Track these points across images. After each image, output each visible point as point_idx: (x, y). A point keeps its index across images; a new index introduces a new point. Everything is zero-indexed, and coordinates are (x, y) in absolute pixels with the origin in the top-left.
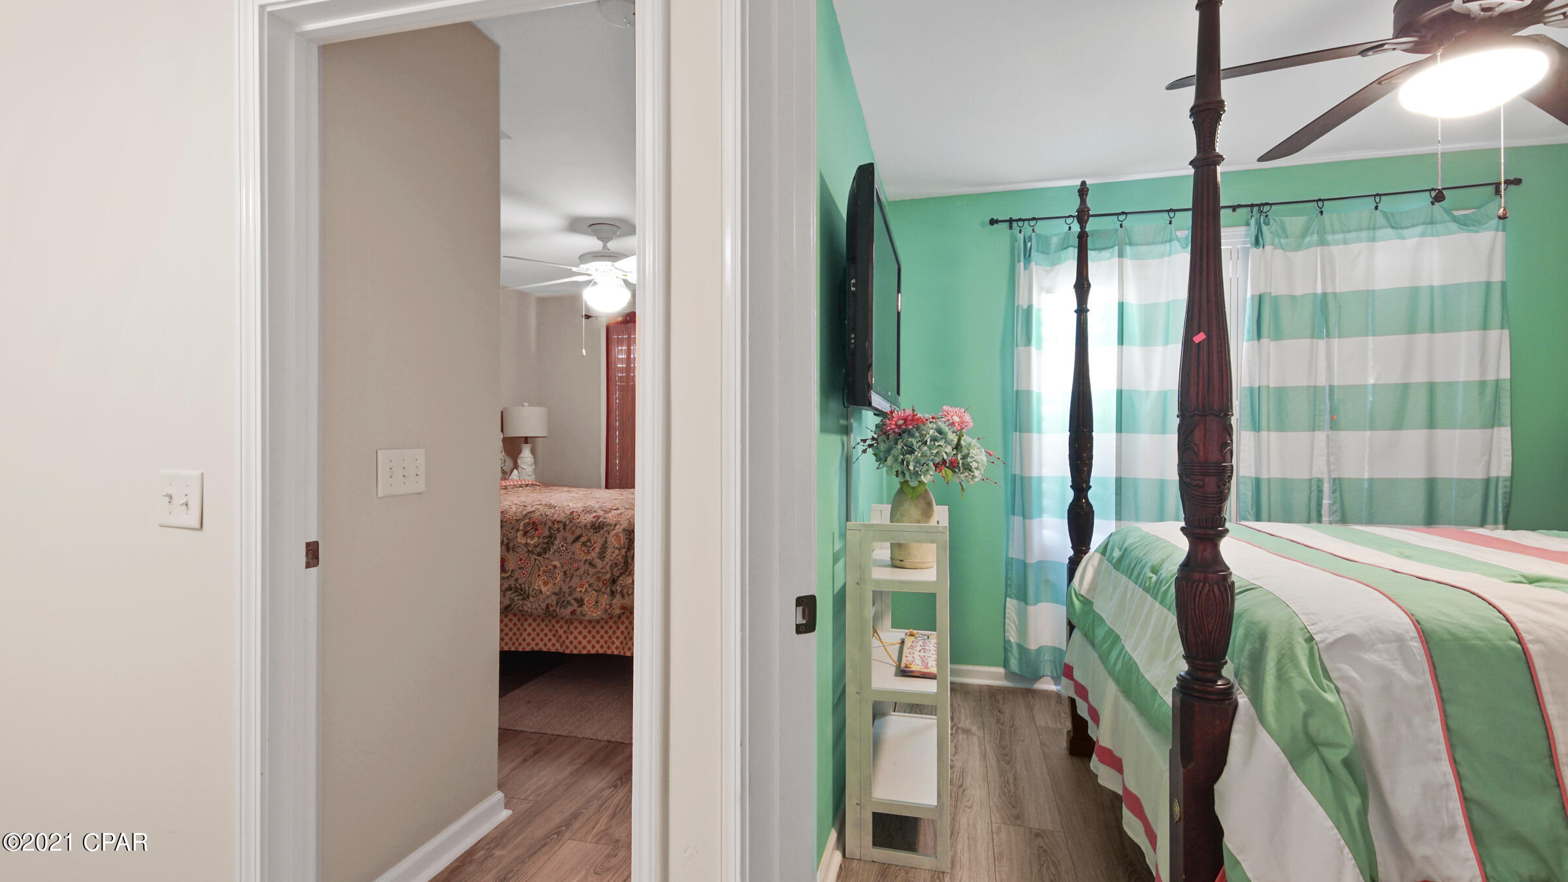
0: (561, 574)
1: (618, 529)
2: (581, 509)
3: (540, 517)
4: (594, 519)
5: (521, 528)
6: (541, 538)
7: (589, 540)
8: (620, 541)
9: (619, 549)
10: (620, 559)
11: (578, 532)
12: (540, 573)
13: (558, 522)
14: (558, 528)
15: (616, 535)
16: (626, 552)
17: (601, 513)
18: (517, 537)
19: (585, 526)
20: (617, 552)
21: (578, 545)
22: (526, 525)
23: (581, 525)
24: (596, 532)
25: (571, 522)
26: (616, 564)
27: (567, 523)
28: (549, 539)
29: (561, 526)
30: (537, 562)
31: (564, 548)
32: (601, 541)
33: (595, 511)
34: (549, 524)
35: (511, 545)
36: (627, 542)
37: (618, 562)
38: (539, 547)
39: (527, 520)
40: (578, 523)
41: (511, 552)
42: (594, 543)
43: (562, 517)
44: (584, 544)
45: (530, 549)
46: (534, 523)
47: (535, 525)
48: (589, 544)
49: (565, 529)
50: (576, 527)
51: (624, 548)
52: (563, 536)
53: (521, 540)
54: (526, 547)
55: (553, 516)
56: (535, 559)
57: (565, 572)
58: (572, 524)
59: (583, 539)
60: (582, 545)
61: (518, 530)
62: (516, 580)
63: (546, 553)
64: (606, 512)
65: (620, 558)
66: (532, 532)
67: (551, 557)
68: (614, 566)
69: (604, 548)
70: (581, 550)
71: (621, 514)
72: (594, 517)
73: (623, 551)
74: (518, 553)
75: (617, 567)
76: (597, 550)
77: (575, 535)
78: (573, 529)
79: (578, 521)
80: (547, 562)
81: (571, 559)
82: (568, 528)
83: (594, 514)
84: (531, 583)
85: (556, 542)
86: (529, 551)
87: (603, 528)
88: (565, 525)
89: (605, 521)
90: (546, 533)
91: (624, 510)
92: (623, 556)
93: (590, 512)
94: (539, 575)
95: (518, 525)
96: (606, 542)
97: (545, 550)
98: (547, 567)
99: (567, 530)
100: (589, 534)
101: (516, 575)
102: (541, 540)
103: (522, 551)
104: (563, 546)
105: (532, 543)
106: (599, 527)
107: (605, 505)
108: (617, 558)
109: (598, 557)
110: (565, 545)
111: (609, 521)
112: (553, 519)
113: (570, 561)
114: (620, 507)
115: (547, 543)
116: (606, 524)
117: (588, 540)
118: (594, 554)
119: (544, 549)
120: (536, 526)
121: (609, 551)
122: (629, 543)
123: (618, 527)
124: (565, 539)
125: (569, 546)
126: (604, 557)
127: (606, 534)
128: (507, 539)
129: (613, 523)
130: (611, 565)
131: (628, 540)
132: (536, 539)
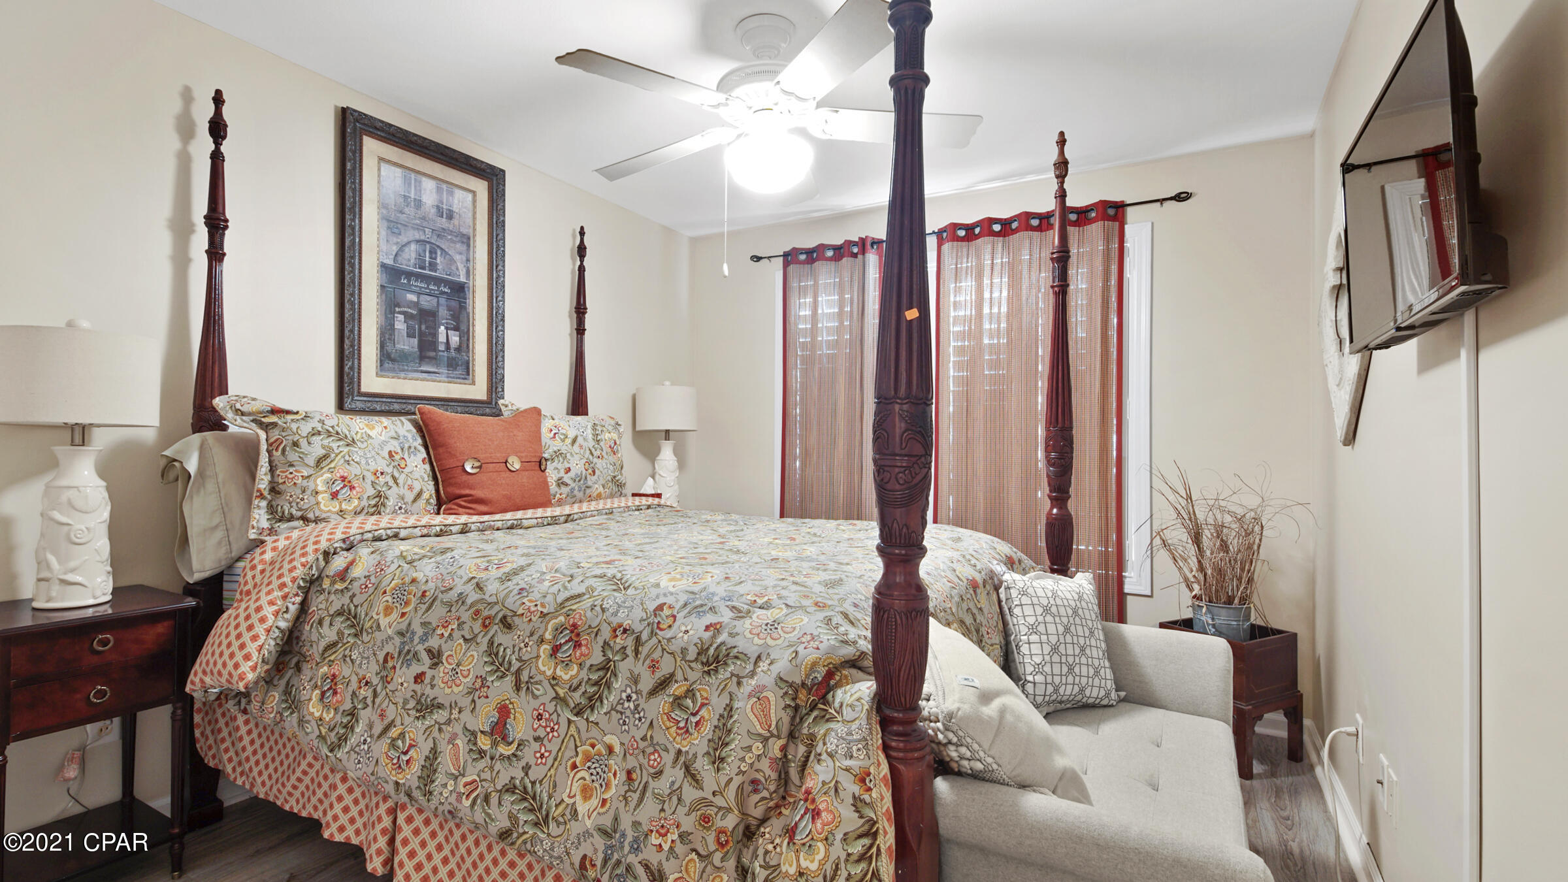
0: (621, 776)
1: (765, 676)
2: (683, 598)
3: (589, 614)
4: (708, 634)
5: (548, 636)
6: (585, 669)
7: (690, 693)
8: (767, 716)
9: (765, 740)
10: (768, 772)
11: (666, 667)
12: (578, 760)
13: (625, 631)
14: (624, 648)
15: (757, 694)
16: (784, 749)
17: (726, 616)
18: (538, 657)
19: (684, 651)
20: (757, 748)
21: (662, 703)
22: (559, 630)
23: (675, 647)
24: (708, 673)
25: (653, 634)
26: (754, 782)
27: (644, 637)
28: (601, 673)
29: (630, 642)
30: (573, 729)
31: (632, 705)
32: (718, 703)
33: (712, 609)
34: (606, 633)
35: (524, 677)
36: (786, 720)
37: (759, 776)
38: (580, 692)
39: (562, 618)
40: (669, 640)
41: (523, 692)
42: (703, 705)
43: (633, 618)
44: (678, 702)
45: (561, 692)
46: (575, 626)
47: (575, 634)
48: (689, 702)
49: (637, 652)
50: (663, 650)
51: (779, 737)
52: (631, 672)
53: (546, 666)
54: (552, 686)
55: (615, 614)
56: (569, 721)
57: (629, 773)
58: (654, 640)
59: (676, 689)
60: (672, 703)
61: (542, 641)
62: (526, 769)
63: (592, 708)
64: (740, 614)
65: (765, 765)
66: (567, 650)
67: (603, 721)
68: (748, 788)
69: (724, 731)
70: (669, 718)
71: (774, 625)
72: (707, 628)
73: (775, 747)
74: (535, 697)
75: (756, 791)
76: (707, 730)
77: (659, 674)
78: (656, 655)
79: (669, 634)
80: (594, 732)
81: (644, 739)
82: (644, 650)
83: (710, 619)
84: (555, 786)
85: (616, 685)
86: (557, 697)
87: (726, 664)
88: (638, 641)
89: (731, 642)
90: (597, 658)
91: (785, 611)
92: (774, 761)
93: (699, 610)
94: (574, 766)
95: (543, 626)
96: (730, 709)
97: (593, 701)
98: (593, 746)
99: (642, 657)
100: (693, 676)
101: (528, 755)
102: (584, 674)
103: (544, 693)
104: (629, 698)
105: (566, 677)
106: (717, 659)
107: (741, 589)
108: (757, 765)
109: (708, 753)
110: (634, 696)
111: (742, 644)
112: (615, 621)
113: (642, 744)
114: (775, 601)
115: (596, 683)
116: (734, 652)
117: (688, 691)
118: (698, 743)
119: (590, 699)
120: (578, 635)
121: (737, 742)
122: (793, 718)
123: (763, 665)
124: (635, 680)
125: (642, 702)
126: (722, 760)
127: (732, 686)
128: (520, 660)
129: (753, 652)
130: (741, 788)
131: (790, 712)
132: (576, 667)
